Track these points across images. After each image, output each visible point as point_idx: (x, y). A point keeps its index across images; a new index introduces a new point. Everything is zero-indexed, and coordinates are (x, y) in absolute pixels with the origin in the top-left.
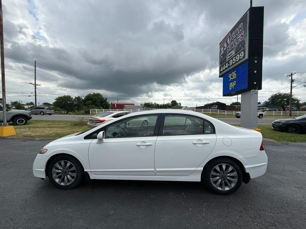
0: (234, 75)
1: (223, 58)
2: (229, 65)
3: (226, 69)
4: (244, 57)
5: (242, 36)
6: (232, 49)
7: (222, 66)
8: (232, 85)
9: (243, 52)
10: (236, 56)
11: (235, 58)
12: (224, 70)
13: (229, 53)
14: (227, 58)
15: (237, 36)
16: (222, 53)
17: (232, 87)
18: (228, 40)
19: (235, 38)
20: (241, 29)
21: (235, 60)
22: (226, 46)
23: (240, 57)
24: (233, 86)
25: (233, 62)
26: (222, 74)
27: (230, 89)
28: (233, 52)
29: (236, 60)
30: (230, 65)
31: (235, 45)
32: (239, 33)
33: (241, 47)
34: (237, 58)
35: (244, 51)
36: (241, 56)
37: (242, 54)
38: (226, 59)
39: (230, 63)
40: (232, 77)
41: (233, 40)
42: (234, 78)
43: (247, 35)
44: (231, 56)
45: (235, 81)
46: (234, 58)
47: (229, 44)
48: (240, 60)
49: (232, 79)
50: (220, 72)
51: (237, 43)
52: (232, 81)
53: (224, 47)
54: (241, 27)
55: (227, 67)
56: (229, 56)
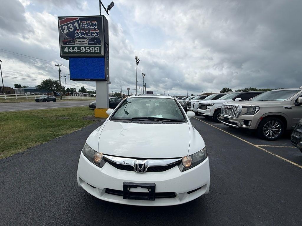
1: (69, 39)
2: (79, 50)
3: (74, 52)
4: (100, 52)
5: (97, 33)
6: (84, 38)
7: (66, 47)
9: (98, 48)
10: (90, 47)
12: (70, 53)
13: (79, 38)
14: (76, 43)
15: (90, 28)
19: (86, 29)
20: (96, 27)
25: (85, 50)
26: (67, 55)
28: (86, 41)
29: (90, 50)
30: (82, 52)
31: (87, 35)
32: (92, 27)
33: (96, 42)
35: (100, 47)
36: (96, 50)
38: (73, 42)
39: (81, 49)
41: (84, 29)
43: (102, 36)
46: (87, 48)
48: (95, 53)
50: (63, 52)
51: (90, 35)
54: (95, 24)
55: (77, 51)
56: (79, 41)
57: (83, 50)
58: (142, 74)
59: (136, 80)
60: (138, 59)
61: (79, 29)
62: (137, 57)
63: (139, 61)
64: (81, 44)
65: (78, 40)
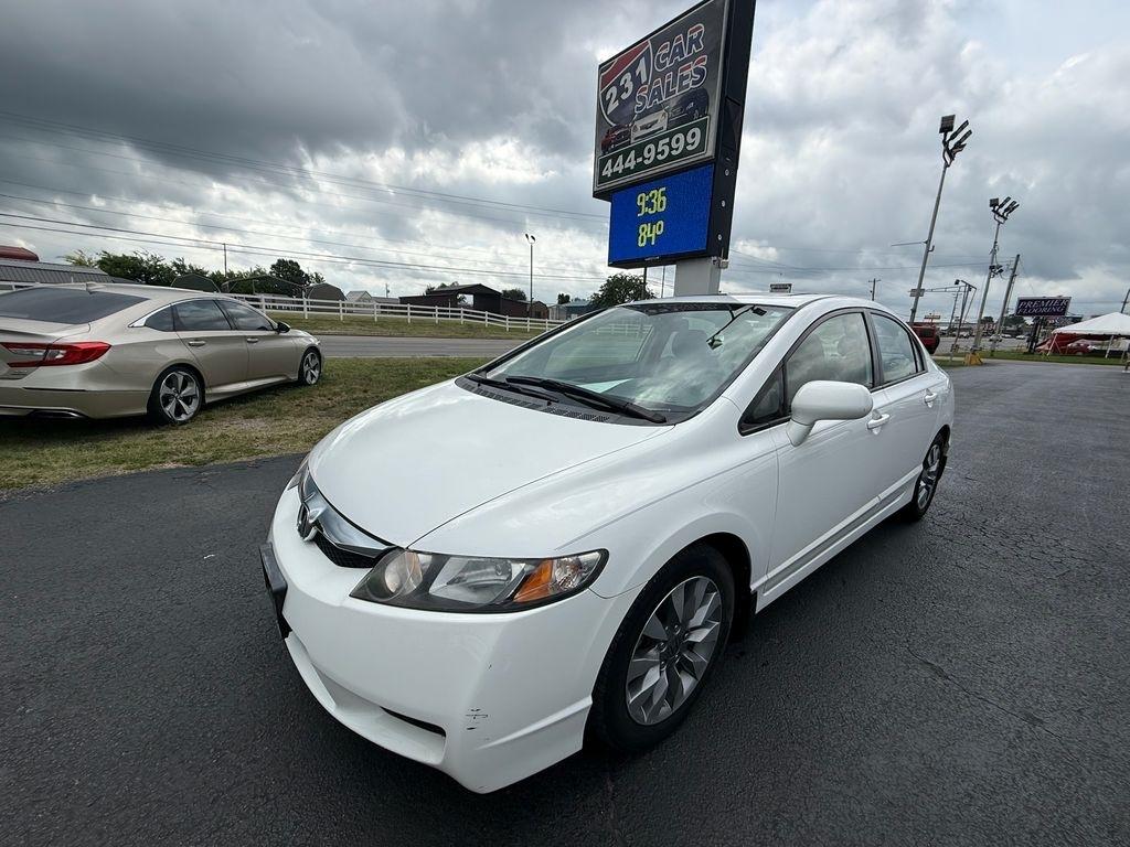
0: (659, 199)
1: (616, 129)
2: (640, 160)
3: (627, 171)
4: (701, 147)
5: (700, 72)
6: (658, 108)
7: (609, 158)
8: (648, 233)
9: (697, 131)
10: (671, 136)
11: (669, 144)
12: (615, 175)
13: (641, 116)
14: (634, 135)
15: (679, 64)
16: (613, 106)
17: (649, 240)
18: (642, 68)
19: (668, 70)
20: (698, 47)
21: (667, 149)
22: (630, 85)
23: (686, 144)
24: (653, 235)
25: (657, 154)
26: (607, 185)
27: (640, 245)
28: (661, 121)
29: (671, 149)
30: (646, 162)
31: (668, 94)
32: (686, 56)
33: (693, 109)
34: (674, 145)
35: (703, 126)
36: (690, 140)
37: (694, 135)
38: (627, 135)
39: (646, 155)
40: (649, 204)
41: (662, 75)
42: (660, 210)
43: (717, 77)
44: (651, 130)
45: (661, 222)
46: (661, 142)
47: (644, 80)
48: (685, 153)
49: (651, 212)
50: (600, 179)
51: (677, 88)
52: (651, 219)
53: (622, 90)
54: (698, 37)
55: (632, 165)
56: (642, 128)
57: (650, 155)
58: (994, 203)
59: (928, 242)
60: (962, 128)
61: (646, 83)
62: (952, 118)
63: (965, 137)
64: (649, 134)
65: (639, 124)
